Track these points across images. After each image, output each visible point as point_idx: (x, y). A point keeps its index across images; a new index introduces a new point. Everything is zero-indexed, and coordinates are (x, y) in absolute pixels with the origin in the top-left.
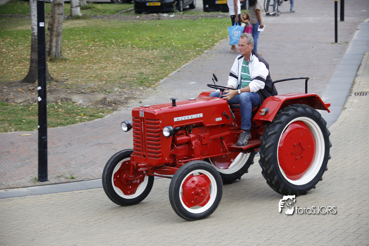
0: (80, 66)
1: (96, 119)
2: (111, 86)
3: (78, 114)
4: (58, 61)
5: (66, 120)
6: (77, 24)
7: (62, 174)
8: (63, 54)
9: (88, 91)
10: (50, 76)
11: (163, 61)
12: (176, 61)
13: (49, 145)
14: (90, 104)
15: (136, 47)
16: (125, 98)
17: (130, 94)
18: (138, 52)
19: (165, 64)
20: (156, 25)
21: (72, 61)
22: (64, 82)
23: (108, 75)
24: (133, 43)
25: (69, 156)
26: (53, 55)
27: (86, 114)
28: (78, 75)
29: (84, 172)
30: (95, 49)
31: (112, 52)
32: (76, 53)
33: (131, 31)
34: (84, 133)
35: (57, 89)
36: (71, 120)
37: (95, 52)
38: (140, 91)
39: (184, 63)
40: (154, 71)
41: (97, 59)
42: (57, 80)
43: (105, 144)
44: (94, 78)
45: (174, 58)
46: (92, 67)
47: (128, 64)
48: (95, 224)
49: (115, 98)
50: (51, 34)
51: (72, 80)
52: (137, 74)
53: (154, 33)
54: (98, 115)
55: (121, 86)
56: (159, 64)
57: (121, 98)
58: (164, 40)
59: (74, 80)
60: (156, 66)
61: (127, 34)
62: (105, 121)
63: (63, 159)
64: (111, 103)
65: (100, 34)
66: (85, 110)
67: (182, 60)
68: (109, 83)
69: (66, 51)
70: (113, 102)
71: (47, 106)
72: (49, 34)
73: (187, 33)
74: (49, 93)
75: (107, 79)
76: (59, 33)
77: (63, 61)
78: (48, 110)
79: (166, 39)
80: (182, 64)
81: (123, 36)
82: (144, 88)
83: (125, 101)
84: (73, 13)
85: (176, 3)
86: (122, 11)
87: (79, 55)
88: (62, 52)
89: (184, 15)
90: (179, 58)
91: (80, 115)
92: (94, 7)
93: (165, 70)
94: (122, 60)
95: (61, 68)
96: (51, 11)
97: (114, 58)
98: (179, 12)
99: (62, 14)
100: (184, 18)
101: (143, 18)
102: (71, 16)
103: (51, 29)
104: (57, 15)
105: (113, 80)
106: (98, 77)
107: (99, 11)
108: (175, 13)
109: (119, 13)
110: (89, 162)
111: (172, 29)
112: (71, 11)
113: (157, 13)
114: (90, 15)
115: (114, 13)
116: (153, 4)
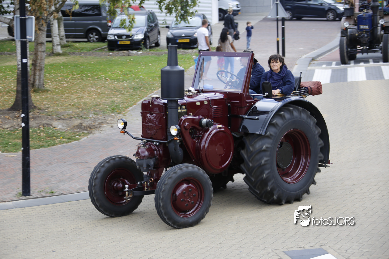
0: (60, 96)
1: (73, 141)
2: (87, 113)
3: (57, 137)
4: (40, 92)
5: (47, 142)
6: (58, 60)
7: (43, 189)
8: (45, 86)
9: (66, 117)
10: (33, 105)
11: (132, 91)
12: (143, 91)
13: (32, 165)
14: (68, 128)
15: (109, 80)
16: (99, 123)
17: (104, 119)
18: (110, 84)
19: (134, 93)
20: (127, 60)
21: (53, 92)
22: (46, 110)
23: (84, 103)
24: (106, 76)
25: (49, 174)
26: (37, 86)
27: (64, 137)
28: (58, 103)
29: (62, 187)
30: (73, 81)
31: (88, 84)
32: (56, 85)
33: (104, 66)
34: (63, 153)
35: (40, 115)
36: (51, 143)
37: (73, 83)
38: (112, 117)
39: (150, 93)
40: (125, 100)
41: (75, 90)
42: (40, 108)
43: (81, 163)
44: (72, 106)
45: (142, 88)
46: (71, 96)
47: (101, 94)
48: (71, 232)
49: (90, 123)
50: (35, 69)
51: (53, 108)
52: (110, 102)
53: (124, 67)
54: (75, 138)
55: (95, 113)
56: (128, 94)
57: (95, 123)
58: (133, 73)
59: (54, 108)
60: (126, 96)
61: (101, 68)
62: (81, 143)
63: (44, 177)
64: (86, 127)
65: (77, 68)
66: (64, 134)
67: (148, 90)
68: (85, 111)
69: (48, 83)
70: (89, 126)
71: (30, 131)
72: (33, 69)
73: (153, 67)
74: (33, 119)
75: (84, 107)
76: (41, 68)
77: (45, 92)
78: (31, 134)
79: (135, 73)
80: (148, 93)
81: (97, 70)
82: (115, 114)
83: (98, 125)
84: (54, 51)
85: (144, 42)
86: (97, 48)
87: (59, 86)
88: (44, 84)
89: (150, 52)
90: (145, 88)
91: (59, 138)
92: (73, 46)
93: (134, 99)
94: (96, 90)
95: (43, 98)
96: (35, 49)
97: (90, 89)
98: (146, 49)
99: (44, 52)
100: (150, 54)
101: (115, 54)
102: (53, 53)
103: (34, 65)
104: (40, 52)
105: (88, 108)
106: (75, 106)
107: (77, 48)
108: (143, 50)
109: (95, 50)
110: (67, 179)
111: (140, 63)
112: (53, 49)
113: (127, 50)
114: (69, 52)
115: (90, 51)
116: (123, 43)
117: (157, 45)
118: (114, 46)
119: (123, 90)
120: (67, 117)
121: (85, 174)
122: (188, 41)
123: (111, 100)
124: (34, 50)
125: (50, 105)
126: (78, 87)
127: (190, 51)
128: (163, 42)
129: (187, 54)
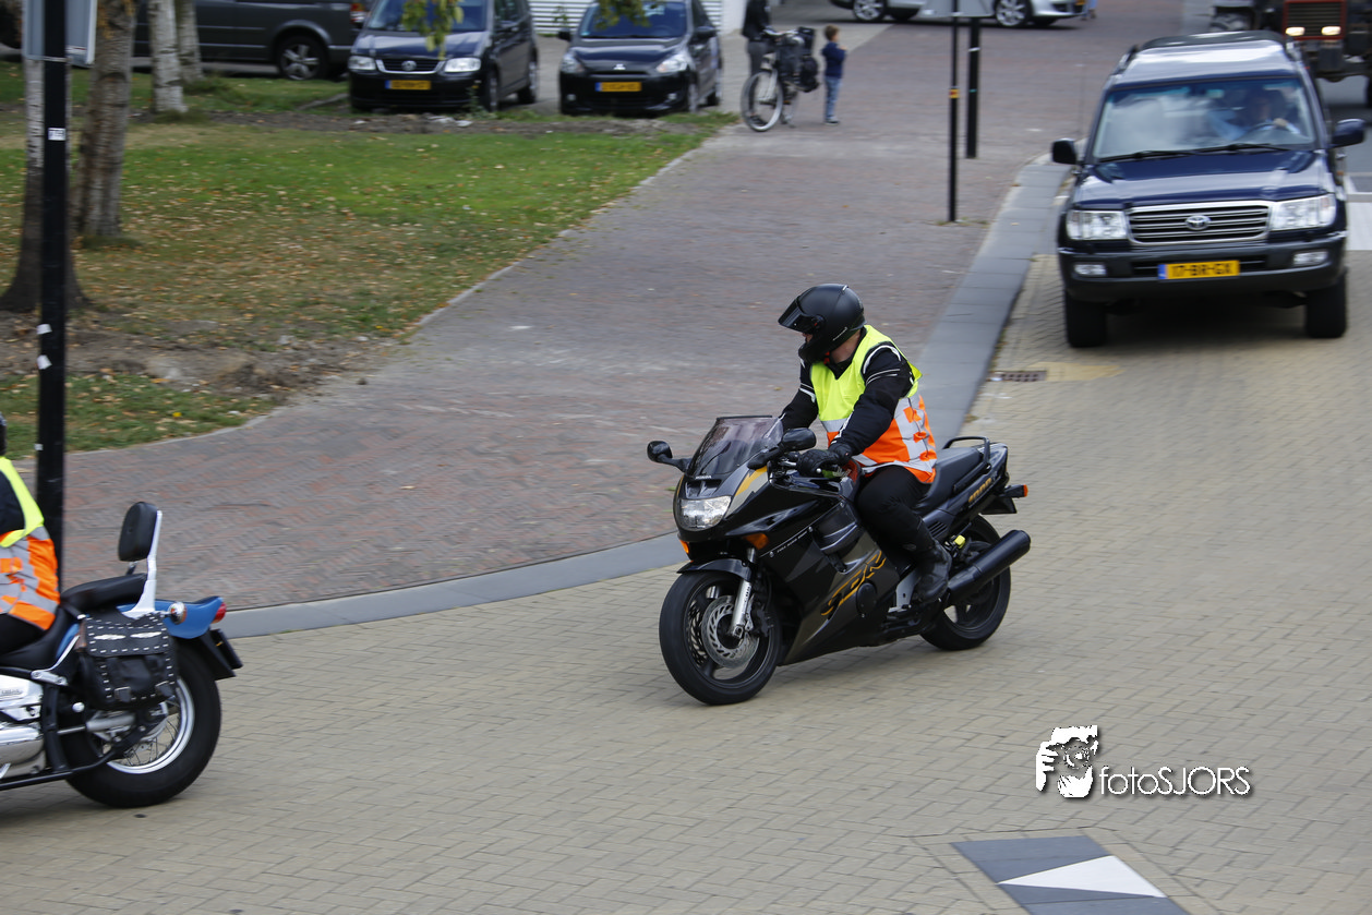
0: (177, 264)
1: (218, 429)
2: (270, 331)
3: (163, 412)
4: (107, 247)
5: (126, 428)
6: (173, 136)
8: (125, 227)
9: (197, 342)
10: (81, 294)
11: (433, 258)
12: (473, 261)
13: (69, 505)
14: (204, 382)
15: (351, 214)
16: (313, 368)
17: (329, 355)
18: (356, 228)
19: (439, 267)
20: (416, 147)
21: (151, 249)
22: (124, 312)
23: (261, 295)
24: (342, 201)
26: (94, 228)
27: (188, 413)
28: (168, 291)
30: (224, 214)
31: (276, 226)
32: (164, 227)
33: (336, 165)
34: (181, 470)
35: (102, 332)
36: (140, 431)
37: (223, 223)
38: (359, 349)
39: (495, 268)
40: (406, 289)
41: (230, 245)
42: (104, 306)
43: (246, 505)
44: (217, 304)
45: (467, 250)
46: (214, 268)
47: (324, 266)
49: (281, 365)
50: (90, 166)
51: (150, 308)
52: (353, 294)
53: (407, 173)
54: (226, 416)
55: (301, 331)
56: (419, 266)
58: (437, 196)
59: (155, 308)
60: (409, 274)
61: (323, 172)
62: (247, 436)
65: (241, 169)
66: (187, 400)
67: (489, 257)
69: (135, 218)
70: (275, 378)
71: (68, 385)
73: (508, 177)
74: (75, 345)
75: (260, 307)
76: (113, 164)
77: (123, 249)
78: (69, 397)
79: (444, 193)
80: (489, 269)
81: (311, 178)
82: (370, 339)
83: (310, 375)
84: (160, 103)
85: (479, 84)
86: (310, 102)
87: (174, 230)
88: (122, 219)
89: (500, 122)
90: (481, 249)
91: (170, 416)
92: (225, 89)
93: (438, 287)
94: (305, 251)
95: (116, 270)
96: (91, 93)
97: (283, 244)
98: (485, 113)
99: (122, 106)
100: (501, 130)
101: (376, 125)
102: (153, 111)
103: (87, 150)
104: (108, 107)
105: (277, 311)
106: (230, 303)
107: (240, 99)
108: (474, 115)
109: (302, 108)
110: (193, 561)
111: (463, 161)
112: (153, 97)
113: (419, 111)
114: (213, 112)
115: (286, 108)
116: (406, 85)
117: (526, 96)
118: (372, 96)
119: (400, 253)
120: (199, 342)
121: (257, 545)
122: (636, 87)
123: (356, 285)
124: (89, 98)
125: (139, 297)
126: (240, 237)
127: (641, 123)
128: (547, 86)
129: (632, 134)
